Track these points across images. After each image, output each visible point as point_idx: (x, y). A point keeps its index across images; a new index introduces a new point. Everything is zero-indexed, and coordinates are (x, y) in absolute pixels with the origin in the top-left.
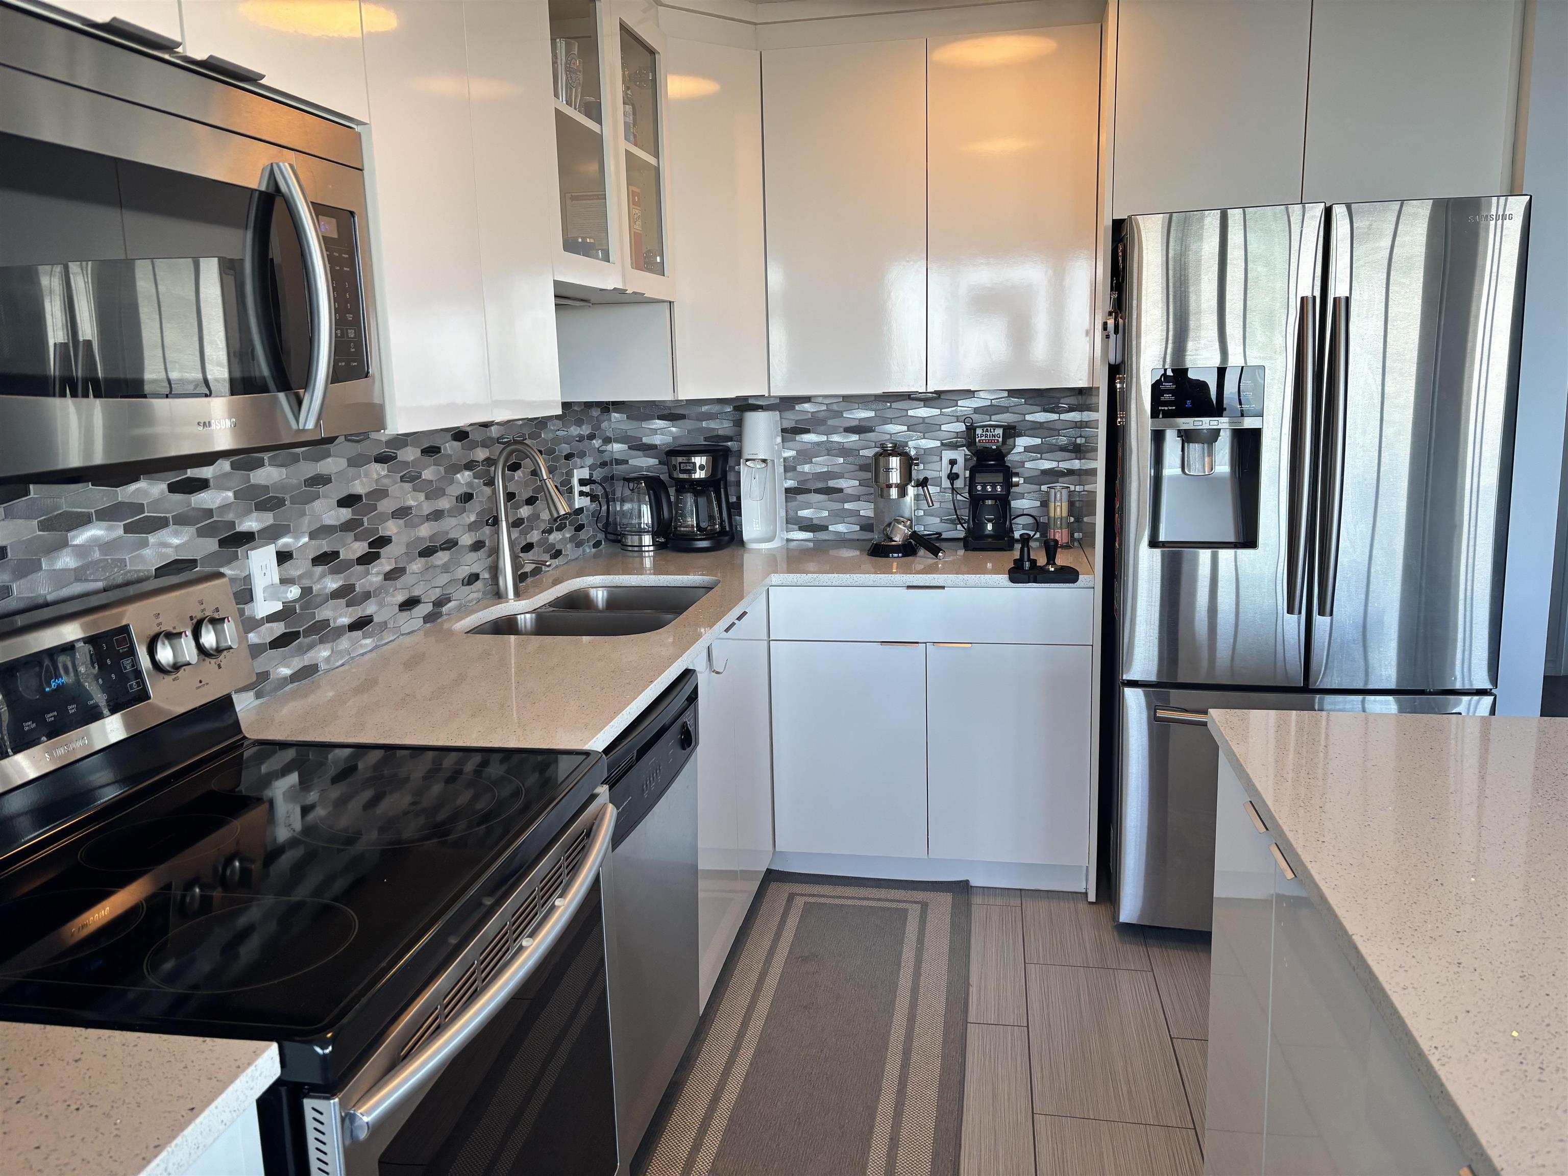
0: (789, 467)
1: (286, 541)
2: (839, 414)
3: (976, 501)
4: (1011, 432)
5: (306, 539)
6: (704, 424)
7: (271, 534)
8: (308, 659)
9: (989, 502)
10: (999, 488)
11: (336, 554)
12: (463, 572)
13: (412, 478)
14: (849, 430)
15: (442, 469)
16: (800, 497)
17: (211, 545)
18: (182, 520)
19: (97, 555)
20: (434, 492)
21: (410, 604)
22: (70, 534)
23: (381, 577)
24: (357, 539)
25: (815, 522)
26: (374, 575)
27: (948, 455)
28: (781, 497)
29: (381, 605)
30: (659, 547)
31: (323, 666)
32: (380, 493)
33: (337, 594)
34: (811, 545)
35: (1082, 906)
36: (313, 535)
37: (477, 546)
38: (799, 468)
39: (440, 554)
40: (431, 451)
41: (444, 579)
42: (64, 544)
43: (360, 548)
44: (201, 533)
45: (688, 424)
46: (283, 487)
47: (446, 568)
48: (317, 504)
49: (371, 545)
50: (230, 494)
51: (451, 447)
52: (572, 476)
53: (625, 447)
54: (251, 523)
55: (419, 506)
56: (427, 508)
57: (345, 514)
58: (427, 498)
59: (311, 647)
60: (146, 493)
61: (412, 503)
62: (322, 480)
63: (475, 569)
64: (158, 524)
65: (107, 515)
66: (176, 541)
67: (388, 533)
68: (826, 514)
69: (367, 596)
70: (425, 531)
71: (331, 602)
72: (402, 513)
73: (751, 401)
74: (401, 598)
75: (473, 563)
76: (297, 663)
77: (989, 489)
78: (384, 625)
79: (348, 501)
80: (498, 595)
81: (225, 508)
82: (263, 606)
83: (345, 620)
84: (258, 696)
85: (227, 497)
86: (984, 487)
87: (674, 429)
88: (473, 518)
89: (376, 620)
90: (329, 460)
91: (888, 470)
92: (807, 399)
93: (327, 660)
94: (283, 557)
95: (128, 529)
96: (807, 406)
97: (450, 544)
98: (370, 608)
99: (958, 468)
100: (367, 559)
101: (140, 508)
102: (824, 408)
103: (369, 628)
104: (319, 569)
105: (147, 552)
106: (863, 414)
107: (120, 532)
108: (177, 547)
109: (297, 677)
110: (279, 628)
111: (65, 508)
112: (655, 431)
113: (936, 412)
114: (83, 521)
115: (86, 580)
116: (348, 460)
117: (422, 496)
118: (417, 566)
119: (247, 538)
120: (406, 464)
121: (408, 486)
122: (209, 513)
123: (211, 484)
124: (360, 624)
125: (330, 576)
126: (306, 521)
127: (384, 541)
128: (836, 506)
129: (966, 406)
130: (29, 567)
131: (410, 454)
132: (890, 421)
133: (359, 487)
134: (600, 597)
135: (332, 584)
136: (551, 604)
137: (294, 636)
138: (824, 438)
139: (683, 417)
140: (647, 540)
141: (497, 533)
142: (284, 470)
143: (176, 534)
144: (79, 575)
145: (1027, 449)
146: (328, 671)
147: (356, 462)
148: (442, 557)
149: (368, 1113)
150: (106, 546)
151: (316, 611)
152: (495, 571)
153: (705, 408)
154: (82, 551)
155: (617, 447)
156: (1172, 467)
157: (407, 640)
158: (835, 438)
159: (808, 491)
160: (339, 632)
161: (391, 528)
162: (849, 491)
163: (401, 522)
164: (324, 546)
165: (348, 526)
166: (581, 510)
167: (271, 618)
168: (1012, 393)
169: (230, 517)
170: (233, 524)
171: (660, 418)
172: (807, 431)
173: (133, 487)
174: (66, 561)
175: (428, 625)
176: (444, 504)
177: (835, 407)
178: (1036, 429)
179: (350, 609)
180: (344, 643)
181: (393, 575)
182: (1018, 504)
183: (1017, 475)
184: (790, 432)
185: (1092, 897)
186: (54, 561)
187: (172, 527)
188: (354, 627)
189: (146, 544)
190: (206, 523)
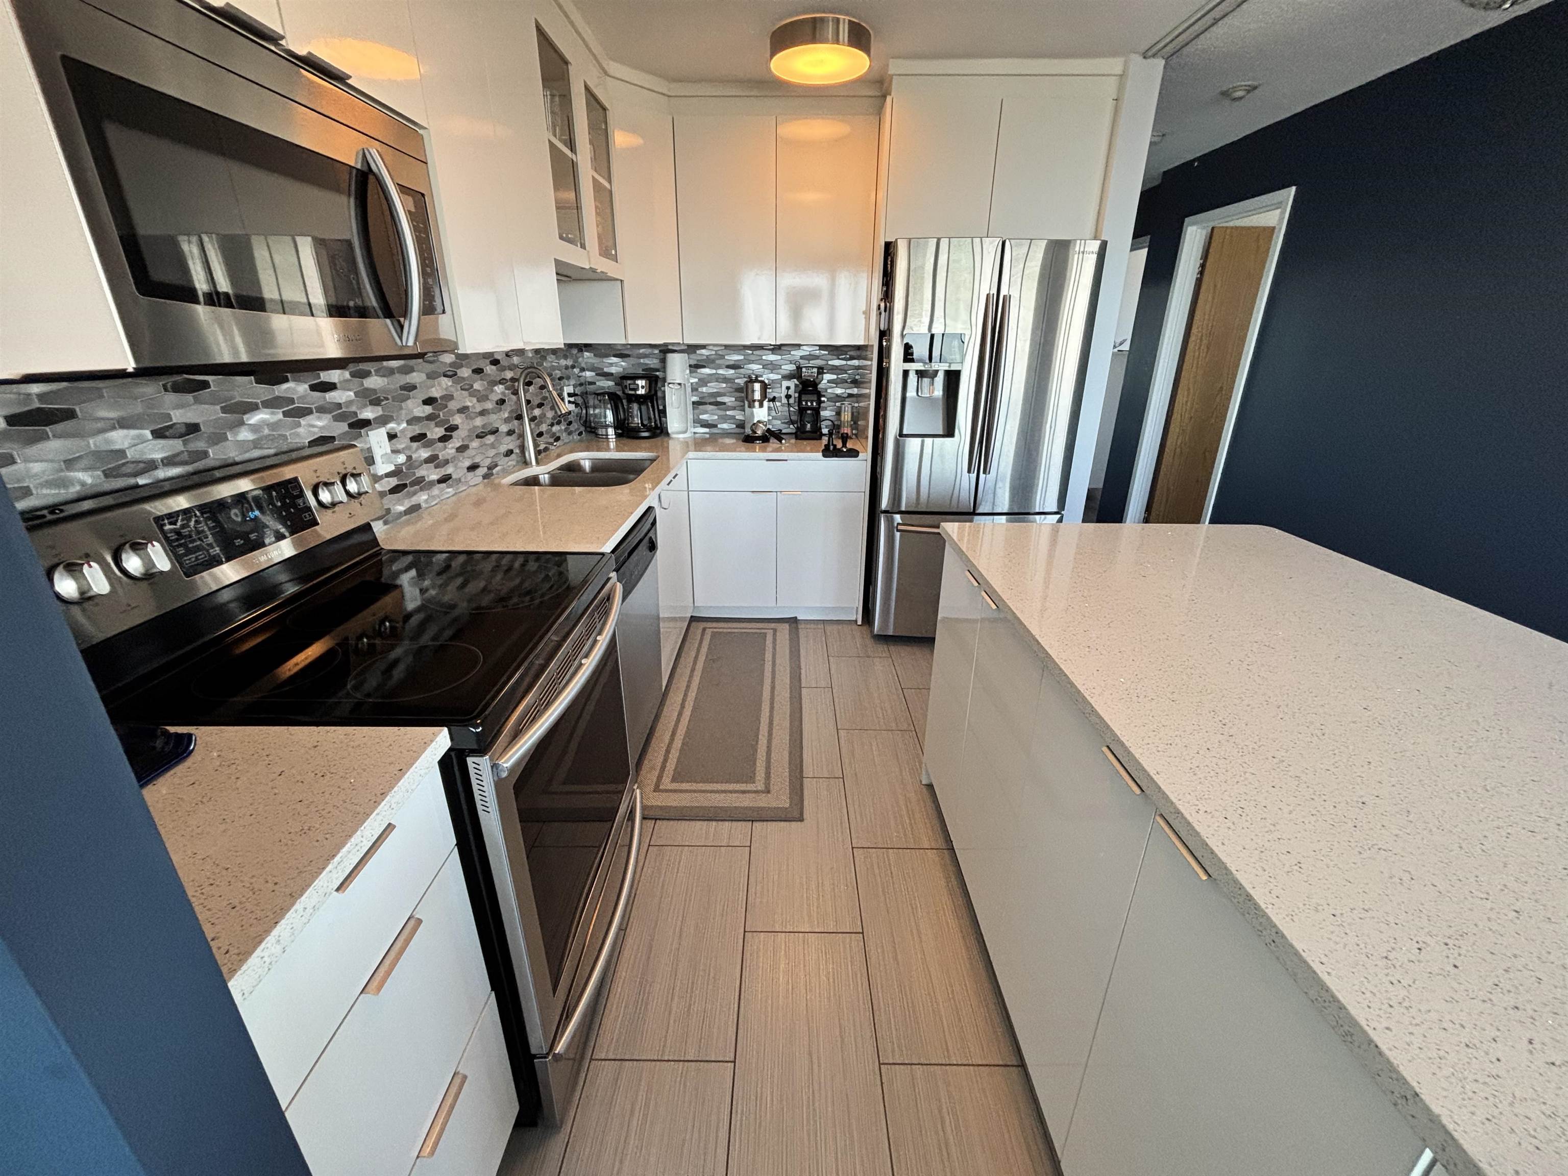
0: (694, 389)
1: (392, 425)
2: (722, 357)
3: (802, 411)
4: (821, 371)
5: (404, 425)
6: (642, 361)
7: (383, 421)
8: (414, 500)
9: (809, 412)
10: (815, 404)
11: (424, 435)
12: (503, 448)
13: (468, 388)
14: (729, 367)
15: (485, 383)
16: (701, 407)
17: (343, 427)
18: (322, 410)
19: (266, 431)
20: (482, 398)
21: (473, 468)
22: (245, 417)
23: (454, 451)
24: (437, 425)
25: (710, 422)
26: (449, 450)
27: (785, 383)
28: (690, 407)
29: (456, 467)
30: (618, 436)
31: (424, 505)
32: (449, 397)
33: (428, 461)
34: (708, 436)
35: (854, 627)
36: (409, 422)
37: (510, 433)
38: (700, 389)
39: (489, 437)
40: (478, 371)
41: (492, 453)
42: (242, 423)
43: (440, 432)
44: (338, 418)
45: (632, 361)
46: (384, 390)
47: (493, 446)
48: (409, 402)
49: (446, 430)
50: (352, 394)
51: (490, 369)
52: (563, 391)
53: (593, 374)
54: (368, 413)
55: (473, 407)
56: (478, 409)
57: (428, 409)
58: (478, 401)
59: (415, 493)
60: (294, 390)
61: (469, 404)
62: (412, 388)
63: (511, 447)
64: (304, 412)
65: (271, 404)
66: (320, 423)
67: (456, 423)
68: (716, 417)
69: (447, 462)
70: (479, 422)
71: (425, 465)
72: (463, 410)
73: (670, 347)
74: (468, 463)
75: (510, 443)
76: (407, 503)
77: (809, 404)
78: (459, 481)
79: (429, 401)
80: (526, 463)
81: (350, 403)
82: (382, 467)
83: (435, 477)
84: (386, 523)
85: (350, 396)
86: (807, 403)
87: (623, 363)
88: (506, 415)
89: (454, 477)
90: (414, 374)
91: (753, 391)
92: (703, 347)
93: (426, 501)
94: (392, 437)
95: (285, 414)
96: (704, 351)
97: (495, 432)
98: (449, 470)
99: (791, 392)
100: (444, 439)
101: (292, 401)
102: (714, 353)
103: (450, 482)
104: (415, 445)
105: (301, 430)
106: (736, 357)
107: (281, 416)
108: (321, 428)
109: (408, 512)
110: (393, 482)
111: (238, 399)
112: (611, 365)
113: (779, 357)
114: (253, 408)
115: (261, 448)
116: (427, 375)
117: (474, 400)
118: (475, 444)
119: (366, 423)
120: (463, 379)
121: (465, 393)
122: (339, 406)
123: (338, 385)
124: (444, 480)
125: (423, 449)
126: (404, 412)
127: (453, 428)
128: (721, 413)
129: (797, 354)
130: (218, 438)
131: (465, 372)
132: (753, 362)
133: (436, 393)
134: (587, 465)
135: (424, 454)
136: (559, 469)
137: (404, 486)
138: (714, 371)
139: (628, 356)
140: (611, 431)
141: (522, 424)
142: (385, 379)
143: (319, 418)
144: (256, 444)
145: (829, 381)
146: (427, 508)
147: (431, 376)
148: (490, 439)
149: (506, 762)
150: (273, 426)
151: (416, 471)
152: (523, 448)
153: (642, 351)
154: (255, 428)
155: (588, 374)
156: (911, 393)
157: (474, 490)
158: (721, 371)
159: (705, 404)
160: (431, 484)
161: (457, 420)
162: (729, 404)
163: (463, 416)
164: (417, 430)
165: (430, 418)
166: (570, 413)
167: (388, 475)
168: (822, 347)
169: (353, 408)
170: (355, 414)
171: (615, 356)
172: (704, 367)
173: (285, 386)
174: (245, 435)
175: (486, 481)
176: (489, 405)
177: (720, 353)
178: (834, 369)
179: (438, 470)
180: (436, 491)
181: (462, 449)
182: (824, 414)
183: (824, 396)
184: (695, 367)
185: (860, 622)
186: (236, 434)
187: (316, 414)
188: (440, 481)
189: (299, 425)
190: (338, 412)
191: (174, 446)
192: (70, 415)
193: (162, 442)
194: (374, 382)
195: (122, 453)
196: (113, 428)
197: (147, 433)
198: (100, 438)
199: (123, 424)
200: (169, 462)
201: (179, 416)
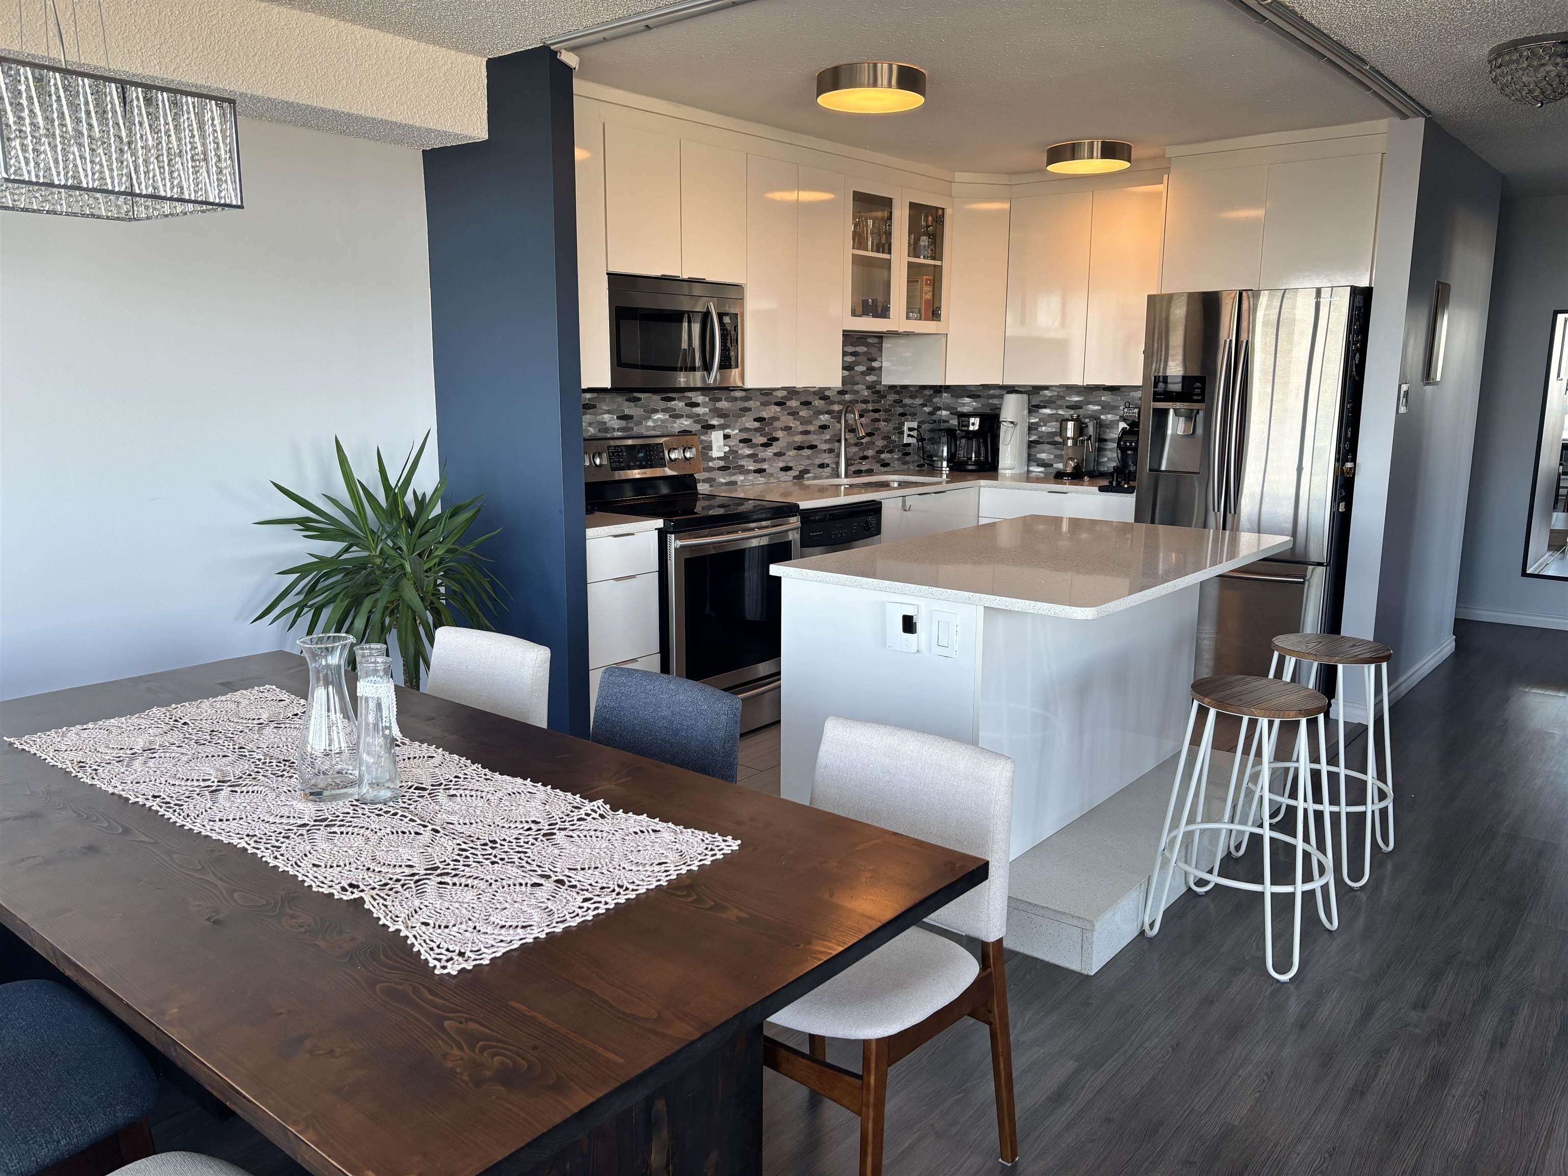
1: (728, 431)
2: (1063, 398)
5: (737, 431)
7: (722, 427)
8: (733, 478)
9: (1129, 452)
10: (1133, 444)
11: (751, 440)
12: (818, 461)
13: (793, 414)
14: (1069, 407)
15: (811, 412)
16: (1037, 446)
17: (698, 427)
18: (689, 416)
19: (659, 423)
20: (806, 422)
22: (652, 415)
23: (772, 454)
24: (761, 435)
25: (1046, 461)
26: (769, 452)
28: (1025, 446)
29: (771, 466)
30: (952, 469)
31: (739, 483)
32: (777, 419)
33: (749, 456)
34: (1042, 475)
36: (740, 431)
37: (831, 451)
38: (1038, 429)
39: (807, 450)
40: (806, 404)
41: (808, 462)
42: (650, 418)
43: (764, 440)
44: (695, 422)
46: (729, 409)
47: (808, 457)
48: (744, 418)
49: (768, 440)
50: (707, 410)
51: (817, 403)
52: (904, 425)
54: (715, 422)
55: (796, 427)
56: (801, 428)
57: (757, 425)
58: (801, 424)
59: (734, 474)
60: (677, 405)
61: (792, 425)
62: (749, 409)
63: (827, 461)
64: (681, 416)
65: (664, 411)
66: (686, 423)
67: (778, 436)
68: (1052, 457)
69: (764, 460)
70: (799, 439)
71: (746, 459)
72: (787, 428)
73: (1016, 389)
74: (781, 465)
75: (827, 459)
76: (728, 479)
77: (1128, 444)
78: (771, 475)
79: (759, 419)
80: (836, 474)
81: (704, 414)
82: (716, 453)
83: (752, 468)
84: (711, 486)
88: (828, 437)
89: (767, 471)
90: (752, 402)
92: (1047, 388)
93: (742, 481)
94: (726, 437)
95: (670, 416)
96: (1045, 393)
97: (812, 447)
98: (765, 466)
100: (765, 445)
101: (675, 410)
102: (1056, 394)
103: (763, 473)
104: (742, 445)
105: (675, 424)
106: (1076, 398)
107: (668, 417)
108: (686, 425)
109: (727, 484)
110: (722, 463)
112: (964, 405)
113: (1116, 398)
114: (656, 411)
115: (655, 431)
116: (761, 403)
117: (798, 423)
118: (792, 453)
119: (713, 427)
120: (791, 408)
121: (791, 418)
122: (699, 415)
123: (701, 405)
124: (760, 471)
125: (747, 448)
126: (738, 424)
127: (777, 439)
130: (639, 423)
131: (793, 403)
133: (764, 415)
135: (748, 452)
137: (729, 468)
140: (945, 464)
141: (839, 447)
142: (730, 403)
143: (686, 420)
144: (654, 428)
146: (741, 486)
147: (764, 404)
148: (807, 452)
150: (663, 421)
151: (739, 460)
154: (655, 421)
157: (783, 485)
158: (1061, 412)
159: (1043, 443)
160: (749, 471)
161: (780, 434)
163: (785, 432)
164: (745, 436)
165: (756, 430)
166: (909, 445)
167: (719, 458)
169: (707, 418)
170: (707, 421)
172: (1045, 407)
173: (673, 403)
174: (650, 423)
175: (795, 481)
176: (811, 428)
177: (1062, 394)
179: (755, 464)
180: (751, 477)
181: (779, 454)
184: (1033, 409)
186: (647, 422)
187: (685, 418)
188: (756, 471)
189: (676, 422)
190: (697, 418)
191: (623, 423)
192: (594, 406)
193: (619, 421)
194: (723, 404)
195: (606, 423)
196: (605, 414)
197: (615, 417)
198: (601, 416)
199: (609, 412)
200: (619, 430)
201: (627, 412)
